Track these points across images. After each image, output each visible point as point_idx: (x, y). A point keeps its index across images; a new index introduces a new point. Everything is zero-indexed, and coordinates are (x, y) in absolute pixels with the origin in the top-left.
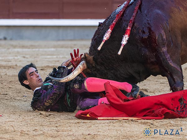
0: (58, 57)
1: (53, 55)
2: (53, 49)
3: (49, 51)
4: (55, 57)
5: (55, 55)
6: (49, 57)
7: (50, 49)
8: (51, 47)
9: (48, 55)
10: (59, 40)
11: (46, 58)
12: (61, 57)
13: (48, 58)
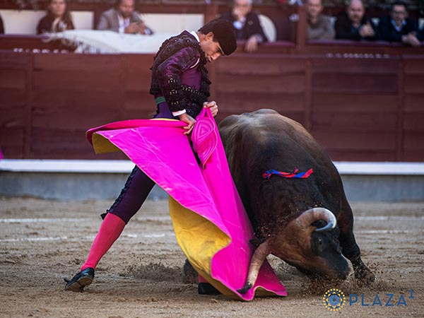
0: (391, 232)
1: (381, 228)
2: (382, 218)
3: (375, 221)
4: (385, 231)
5: (385, 229)
6: (373, 232)
7: (377, 218)
8: (380, 215)
9: (374, 228)
10: (395, 201)
11: (368, 234)
12: (396, 232)
13: (372, 234)
